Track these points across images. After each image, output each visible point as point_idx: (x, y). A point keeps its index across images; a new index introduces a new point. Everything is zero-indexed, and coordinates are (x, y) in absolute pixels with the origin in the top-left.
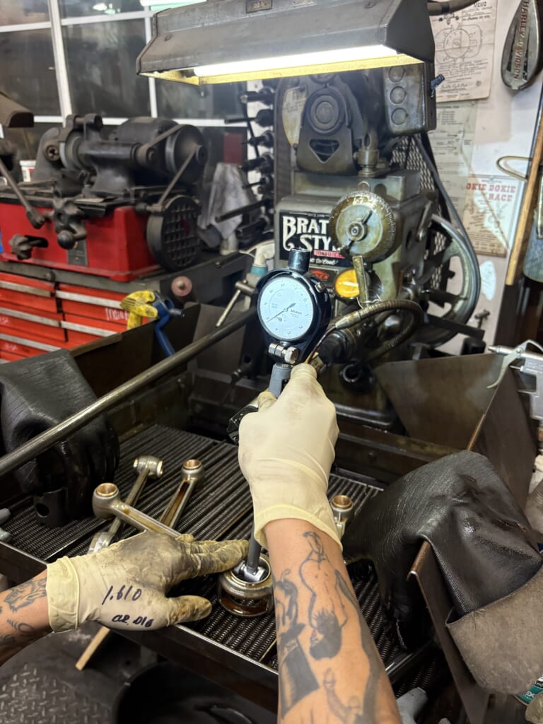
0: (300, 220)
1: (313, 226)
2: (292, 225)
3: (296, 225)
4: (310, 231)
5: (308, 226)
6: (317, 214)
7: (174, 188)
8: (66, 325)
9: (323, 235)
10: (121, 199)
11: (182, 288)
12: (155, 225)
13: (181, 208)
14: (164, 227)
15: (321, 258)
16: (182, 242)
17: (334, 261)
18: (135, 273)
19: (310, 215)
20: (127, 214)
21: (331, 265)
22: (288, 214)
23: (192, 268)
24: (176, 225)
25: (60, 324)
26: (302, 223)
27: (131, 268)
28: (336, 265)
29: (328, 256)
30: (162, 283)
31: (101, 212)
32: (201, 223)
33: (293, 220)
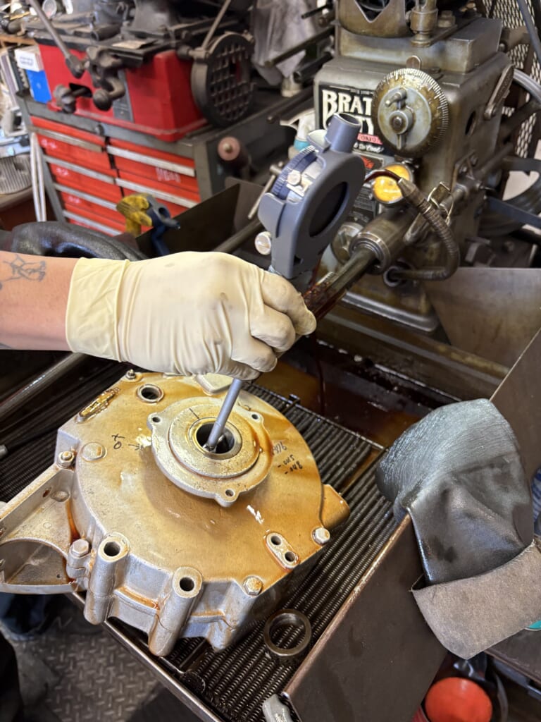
0: (341, 95)
1: (356, 104)
2: (332, 101)
3: (337, 101)
4: (352, 110)
5: (351, 103)
6: (361, 90)
7: (222, 21)
8: (121, 182)
9: (368, 116)
10: (161, 42)
11: (229, 151)
12: (200, 74)
13: (229, 49)
14: (210, 77)
15: (365, 143)
16: (232, 92)
17: (379, 148)
18: (182, 130)
19: (352, 91)
20: (168, 61)
21: (375, 152)
22: (327, 87)
23: (244, 122)
24: (224, 71)
25: (115, 181)
26: (345, 99)
27: (178, 124)
28: (382, 153)
29: (372, 141)
30: (208, 143)
31: (139, 61)
32: (259, 59)
33: (333, 94)
